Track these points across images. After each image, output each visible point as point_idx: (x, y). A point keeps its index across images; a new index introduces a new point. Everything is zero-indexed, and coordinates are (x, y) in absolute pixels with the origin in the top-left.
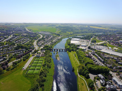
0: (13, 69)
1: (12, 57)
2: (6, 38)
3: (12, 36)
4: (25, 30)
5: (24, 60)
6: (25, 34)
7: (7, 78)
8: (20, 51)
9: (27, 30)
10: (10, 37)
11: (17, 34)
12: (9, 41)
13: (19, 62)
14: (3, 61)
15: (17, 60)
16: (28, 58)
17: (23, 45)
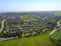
0: (45, 33)
1: (45, 28)
2: (44, 18)
3: (47, 17)
4: (54, 14)
5: (50, 30)
6: (54, 17)
7: (41, 36)
8: (49, 25)
9: (55, 14)
10: (46, 18)
11: (49, 17)
12: (45, 19)
13: (48, 31)
14: (41, 28)
15: (47, 30)
16: (53, 29)
17: (51, 22)
